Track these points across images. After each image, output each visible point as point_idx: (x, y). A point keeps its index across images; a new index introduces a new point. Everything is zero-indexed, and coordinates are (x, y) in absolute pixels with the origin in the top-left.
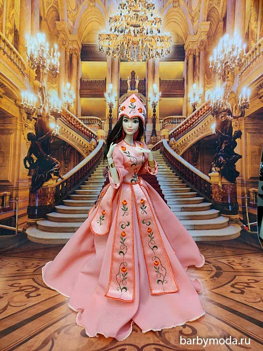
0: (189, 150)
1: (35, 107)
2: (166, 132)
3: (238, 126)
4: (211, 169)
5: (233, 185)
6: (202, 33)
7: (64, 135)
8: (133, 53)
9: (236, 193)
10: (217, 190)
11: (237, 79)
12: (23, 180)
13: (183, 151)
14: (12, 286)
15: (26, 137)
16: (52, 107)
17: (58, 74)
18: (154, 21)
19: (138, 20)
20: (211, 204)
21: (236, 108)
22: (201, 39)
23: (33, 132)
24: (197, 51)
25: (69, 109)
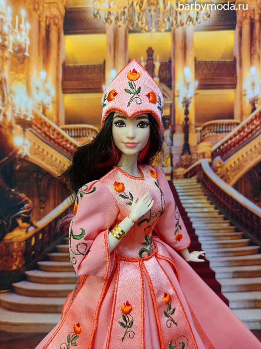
0: (247, 176)
2: (206, 148)
7: (37, 156)
8: (149, 20)
13: (237, 177)
16: (17, 112)
17: (28, 58)
24: (256, 12)
25: (46, 114)
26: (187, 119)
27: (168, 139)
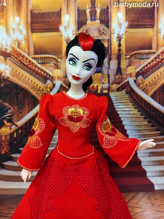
2: (132, 70)
7: (15, 77)
13: (153, 90)
17: (6, 7)
25: (20, 47)
26: (119, 50)
27: (106, 64)
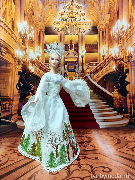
0: (101, 80)
1: (22, 58)
2: (89, 71)
3: (127, 67)
4: (114, 90)
5: (125, 98)
6: (106, 20)
7: (36, 72)
8: (71, 31)
9: (127, 102)
10: (117, 101)
11: (125, 43)
12: (16, 95)
13: (98, 80)
14: (10, 150)
15: (17, 74)
16: (30, 59)
17: (34, 41)
18: (81, 15)
19: (73, 14)
20: (114, 108)
21: (125, 57)
22: (106, 23)
23: (21, 71)
24: (104, 29)
25: (39, 59)
26: (83, 62)
27: (77, 68)
